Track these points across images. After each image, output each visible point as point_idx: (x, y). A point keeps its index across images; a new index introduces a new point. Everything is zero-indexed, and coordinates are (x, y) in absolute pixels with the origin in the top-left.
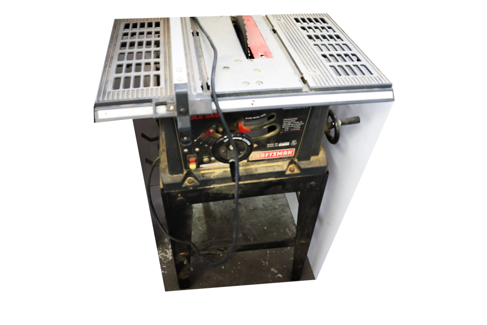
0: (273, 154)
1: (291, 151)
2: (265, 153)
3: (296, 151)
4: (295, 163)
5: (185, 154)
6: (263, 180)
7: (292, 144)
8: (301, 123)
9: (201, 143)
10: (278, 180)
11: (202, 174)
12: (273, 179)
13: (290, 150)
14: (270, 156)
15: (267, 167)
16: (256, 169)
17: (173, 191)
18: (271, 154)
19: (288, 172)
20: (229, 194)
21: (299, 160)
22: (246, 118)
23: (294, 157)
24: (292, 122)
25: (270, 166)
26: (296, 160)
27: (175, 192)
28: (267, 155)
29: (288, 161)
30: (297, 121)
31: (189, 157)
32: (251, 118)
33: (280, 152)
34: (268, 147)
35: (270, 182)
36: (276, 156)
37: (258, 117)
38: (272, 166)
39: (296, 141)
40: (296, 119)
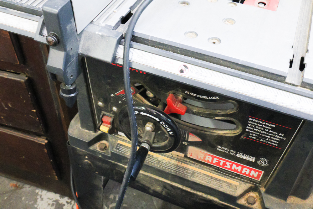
0: (224, 164)
1: (257, 173)
2: (213, 157)
3: (265, 176)
4: (260, 193)
5: (100, 109)
6: (200, 194)
7: (259, 163)
8: (281, 137)
9: (120, 102)
10: (222, 204)
11: (118, 144)
12: (216, 199)
13: (255, 171)
14: (221, 164)
15: (212, 178)
16: (193, 173)
17: (78, 148)
18: (222, 162)
19: (242, 201)
20: (149, 188)
21: (267, 192)
22: (186, 92)
23: (260, 183)
24: (264, 128)
25: (216, 179)
26: (263, 190)
27: (81, 151)
28: (215, 160)
29: (249, 185)
30: (273, 129)
31: (104, 115)
32: (195, 95)
33: (238, 166)
34: (218, 149)
35: (210, 201)
36: (230, 169)
37: (205, 97)
38: (220, 180)
39: (267, 161)
40: (274, 126)
